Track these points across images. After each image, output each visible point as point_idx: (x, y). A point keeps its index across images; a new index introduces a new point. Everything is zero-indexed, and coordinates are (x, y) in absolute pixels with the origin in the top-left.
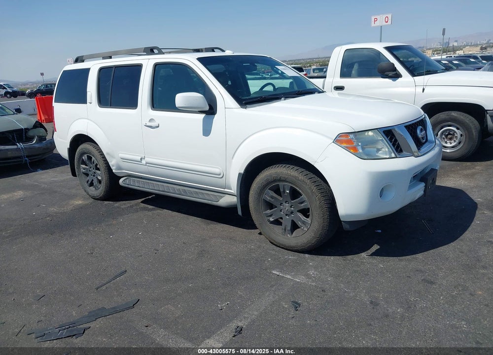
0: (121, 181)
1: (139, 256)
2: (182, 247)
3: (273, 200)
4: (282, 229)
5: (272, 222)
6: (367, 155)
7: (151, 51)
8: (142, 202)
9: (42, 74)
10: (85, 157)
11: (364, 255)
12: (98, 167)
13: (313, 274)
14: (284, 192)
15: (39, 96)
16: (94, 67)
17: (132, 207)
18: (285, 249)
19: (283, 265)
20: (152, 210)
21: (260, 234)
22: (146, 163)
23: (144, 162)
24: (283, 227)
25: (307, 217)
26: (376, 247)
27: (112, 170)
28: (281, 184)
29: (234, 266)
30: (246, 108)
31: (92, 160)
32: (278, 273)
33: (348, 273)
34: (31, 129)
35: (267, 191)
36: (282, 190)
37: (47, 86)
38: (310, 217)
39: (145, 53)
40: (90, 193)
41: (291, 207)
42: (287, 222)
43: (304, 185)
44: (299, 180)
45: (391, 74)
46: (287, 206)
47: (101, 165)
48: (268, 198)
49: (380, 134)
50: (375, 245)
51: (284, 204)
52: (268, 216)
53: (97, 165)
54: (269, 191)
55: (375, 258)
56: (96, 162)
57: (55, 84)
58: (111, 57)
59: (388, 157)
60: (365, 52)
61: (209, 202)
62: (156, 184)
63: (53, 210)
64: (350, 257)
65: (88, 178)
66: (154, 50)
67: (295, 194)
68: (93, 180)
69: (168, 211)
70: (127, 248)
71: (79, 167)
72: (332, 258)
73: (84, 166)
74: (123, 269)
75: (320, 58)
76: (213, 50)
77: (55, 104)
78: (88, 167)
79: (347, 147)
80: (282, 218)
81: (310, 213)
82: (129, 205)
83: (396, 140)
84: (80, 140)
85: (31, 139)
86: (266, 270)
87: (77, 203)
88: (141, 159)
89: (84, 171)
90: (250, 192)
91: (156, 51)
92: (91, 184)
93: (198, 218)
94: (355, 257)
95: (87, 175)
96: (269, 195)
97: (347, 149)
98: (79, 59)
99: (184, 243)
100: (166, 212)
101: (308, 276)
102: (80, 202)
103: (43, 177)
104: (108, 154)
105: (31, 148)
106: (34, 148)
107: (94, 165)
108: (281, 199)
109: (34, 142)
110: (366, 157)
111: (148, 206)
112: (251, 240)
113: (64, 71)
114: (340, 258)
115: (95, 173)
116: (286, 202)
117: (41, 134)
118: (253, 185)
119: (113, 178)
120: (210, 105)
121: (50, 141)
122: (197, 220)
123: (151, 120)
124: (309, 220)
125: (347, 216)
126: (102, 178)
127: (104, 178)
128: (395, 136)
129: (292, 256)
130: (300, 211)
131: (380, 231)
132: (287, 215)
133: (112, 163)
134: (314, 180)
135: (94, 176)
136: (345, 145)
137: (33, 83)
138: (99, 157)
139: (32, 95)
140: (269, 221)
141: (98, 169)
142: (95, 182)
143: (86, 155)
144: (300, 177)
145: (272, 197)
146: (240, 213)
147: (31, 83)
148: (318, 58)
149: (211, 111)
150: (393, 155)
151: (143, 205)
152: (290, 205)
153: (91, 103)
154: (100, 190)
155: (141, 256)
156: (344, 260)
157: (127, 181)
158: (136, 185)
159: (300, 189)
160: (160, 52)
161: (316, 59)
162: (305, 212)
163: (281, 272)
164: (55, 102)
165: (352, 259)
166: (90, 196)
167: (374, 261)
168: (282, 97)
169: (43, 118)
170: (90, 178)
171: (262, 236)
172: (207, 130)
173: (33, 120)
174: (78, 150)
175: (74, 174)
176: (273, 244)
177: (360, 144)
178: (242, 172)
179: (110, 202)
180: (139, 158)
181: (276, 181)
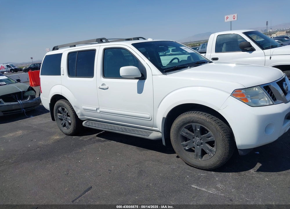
0: (84, 123)
1: (99, 176)
2: (127, 168)
3: (187, 135)
4: (195, 155)
5: (187, 150)
6: (255, 103)
7: (101, 41)
8: (97, 136)
9: (32, 58)
10: (60, 109)
11: (252, 171)
12: (69, 114)
13: (221, 187)
14: (196, 130)
15: (30, 71)
16: (65, 52)
17: (90, 139)
18: (197, 168)
19: (198, 180)
20: (104, 141)
21: (178, 157)
22: (100, 112)
23: (98, 111)
24: (195, 153)
25: (213, 146)
26: (259, 165)
27: (78, 117)
28: (193, 124)
29: (164, 182)
30: (166, 75)
31: (65, 111)
32: (196, 187)
33: (245, 186)
34: (26, 91)
35: (183, 129)
36: (194, 128)
37: (34, 65)
38: (215, 147)
39: (97, 43)
40: (64, 131)
41: (201, 140)
42: (198, 150)
43: (211, 126)
44: (207, 122)
45: (248, 49)
46: (198, 139)
47: (71, 113)
48: (184, 134)
49: (262, 89)
50: (258, 163)
51: (196, 138)
52: (185, 146)
53: (68, 113)
54: (185, 129)
55: (261, 174)
56: (67, 112)
57: (41, 64)
58: (75, 46)
59: (268, 104)
60: (231, 36)
61: (143, 137)
62: (107, 125)
63: (41, 143)
64: (243, 173)
65: (62, 122)
66: (103, 40)
67: (203, 131)
68: (65, 123)
69: (114, 142)
70: (90, 169)
71: (56, 115)
72: (231, 174)
73: (59, 114)
74: (89, 186)
75: (191, 42)
76: (138, 39)
77: (41, 76)
78: (62, 115)
79: (240, 99)
80: (194, 147)
81: (215, 144)
82: (89, 138)
83: (272, 93)
84: (56, 98)
85: (26, 98)
86: (187, 184)
87: (56, 138)
88: (97, 109)
89: (59, 117)
90: (171, 130)
91: (104, 41)
92: (65, 126)
93: (134, 147)
94: (246, 173)
95: (62, 120)
96: (185, 132)
97: (241, 100)
98: (55, 48)
99: (128, 165)
100: (113, 142)
101: (217, 189)
102: (58, 137)
103: (34, 121)
104: (75, 106)
105: (27, 103)
106: (28, 103)
107: (66, 113)
108: (193, 134)
109: (29, 99)
110: (254, 105)
111: (101, 138)
112: (173, 162)
113: (46, 56)
114: (236, 173)
115: (67, 118)
116: (197, 137)
117: (32, 95)
118: (173, 125)
119: (79, 122)
120: (142, 74)
121: (38, 98)
122: (134, 148)
123: (103, 85)
124: (214, 149)
125: (242, 146)
126: (71, 122)
127: (73, 122)
128: (271, 90)
129: (203, 174)
130: (208, 143)
131: (258, 153)
132: (198, 145)
133: (78, 112)
134: (217, 121)
135: (66, 120)
136: (239, 97)
137: (26, 63)
138: (69, 108)
139: (26, 70)
140: (185, 149)
141: (69, 116)
142: (67, 124)
143: (61, 108)
144: (208, 120)
145: (187, 133)
146: (164, 143)
147: (25, 63)
148: (190, 42)
149: (143, 77)
150: (271, 103)
151: (97, 138)
152: (200, 138)
153: (63, 75)
154: (70, 129)
155: (100, 175)
156: (239, 175)
157: (88, 124)
158: (94, 126)
159: (208, 128)
160: (107, 41)
161: (189, 43)
162: (212, 143)
163: (198, 186)
164: (41, 75)
165: (245, 174)
166: (64, 133)
167: (261, 176)
168: (188, 66)
169: (33, 84)
170: (63, 122)
171: (179, 159)
172: (140, 90)
173: (28, 86)
174: (56, 105)
175: (53, 119)
176: (189, 165)
177: (249, 96)
178: (165, 116)
179: (77, 137)
180: (95, 109)
181: (190, 122)
